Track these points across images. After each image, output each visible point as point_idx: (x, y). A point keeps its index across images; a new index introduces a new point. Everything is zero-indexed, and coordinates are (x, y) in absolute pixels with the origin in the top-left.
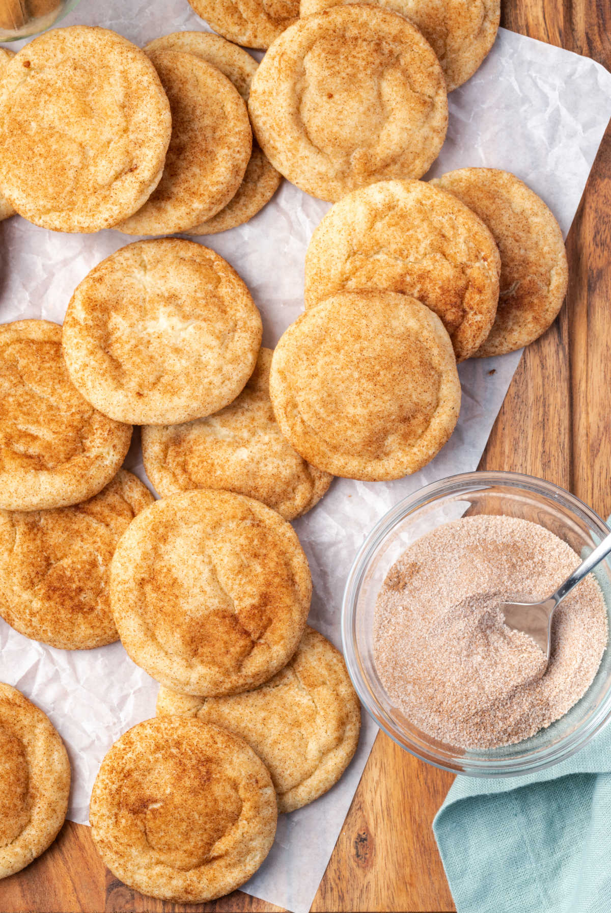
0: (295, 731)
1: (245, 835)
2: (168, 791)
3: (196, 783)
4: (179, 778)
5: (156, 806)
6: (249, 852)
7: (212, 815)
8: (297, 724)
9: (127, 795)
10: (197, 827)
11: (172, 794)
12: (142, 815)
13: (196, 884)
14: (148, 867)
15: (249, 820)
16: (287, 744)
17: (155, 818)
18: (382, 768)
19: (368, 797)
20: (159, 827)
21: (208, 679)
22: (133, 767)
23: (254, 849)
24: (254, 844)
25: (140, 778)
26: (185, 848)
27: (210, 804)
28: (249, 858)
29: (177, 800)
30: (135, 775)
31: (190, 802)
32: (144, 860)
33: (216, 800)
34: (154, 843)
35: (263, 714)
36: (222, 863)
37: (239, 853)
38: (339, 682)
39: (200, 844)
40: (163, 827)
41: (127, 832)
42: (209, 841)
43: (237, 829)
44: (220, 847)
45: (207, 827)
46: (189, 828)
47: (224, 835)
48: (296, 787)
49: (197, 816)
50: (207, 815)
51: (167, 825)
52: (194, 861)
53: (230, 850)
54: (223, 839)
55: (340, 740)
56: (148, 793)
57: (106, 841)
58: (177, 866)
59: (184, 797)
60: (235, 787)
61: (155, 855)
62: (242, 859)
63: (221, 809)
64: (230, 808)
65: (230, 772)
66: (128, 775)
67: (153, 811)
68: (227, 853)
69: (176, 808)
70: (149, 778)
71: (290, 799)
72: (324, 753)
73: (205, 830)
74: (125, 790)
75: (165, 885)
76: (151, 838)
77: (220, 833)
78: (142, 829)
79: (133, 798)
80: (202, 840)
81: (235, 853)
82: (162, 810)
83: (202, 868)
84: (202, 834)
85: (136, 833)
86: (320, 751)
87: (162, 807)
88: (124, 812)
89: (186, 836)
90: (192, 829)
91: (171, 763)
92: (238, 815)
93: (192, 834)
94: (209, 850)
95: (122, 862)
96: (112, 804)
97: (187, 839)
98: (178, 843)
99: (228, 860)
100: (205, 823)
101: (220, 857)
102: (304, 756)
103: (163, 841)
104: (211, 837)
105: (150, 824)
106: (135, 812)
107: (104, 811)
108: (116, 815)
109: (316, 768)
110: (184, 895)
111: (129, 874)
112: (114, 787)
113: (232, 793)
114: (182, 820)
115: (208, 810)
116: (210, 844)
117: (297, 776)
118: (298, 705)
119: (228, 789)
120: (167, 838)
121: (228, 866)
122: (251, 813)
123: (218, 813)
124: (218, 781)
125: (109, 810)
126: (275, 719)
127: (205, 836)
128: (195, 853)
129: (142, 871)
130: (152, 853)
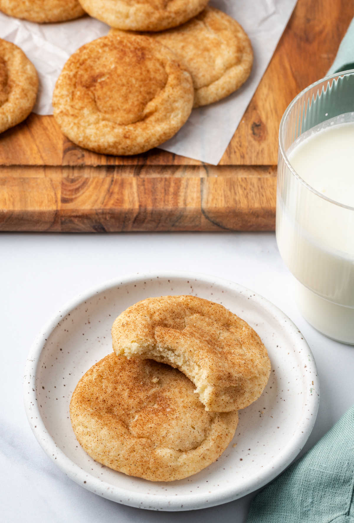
0: (206, 54)
1: (170, 96)
2: (113, 66)
3: (134, 60)
4: (121, 58)
5: (103, 79)
6: (173, 110)
7: (145, 80)
8: (207, 50)
9: (82, 76)
10: (134, 90)
11: (116, 68)
12: (92, 89)
13: (133, 132)
14: (97, 122)
15: (173, 87)
16: (201, 60)
17: (102, 87)
18: (270, 88)
19: (260, 104)
20: (105, 94)
21: (143, 11)
22: (86, 57)
23: (177, 108)
24: (177, 105)
25: (92, 63)
26: (124, 107)
27: (144, 73)
28: (173, 115)
29: (120, 71)
30: (89, 62)
31: (129, 71)
32: (93, 118)
33: (148, 71)
34: (100, 107)
35: (182, 44)
36: (152, 118)
37: (166, 109)
38: (236, 31)
39: (136, 103)
40: (109, 93)
41: (81, 98)
42: (143, 102)
43: (164, 92)
44: (151, 106)
45: (142, 89)
46: (128, 91)
47: (154, 98)
48: (207, 85)
49: (134, 81)
50: (142, 80)
51: (111, 91)
52: (132, 116)
53: (159, 106)
54: (154, 100)
55: (239, 61)
56: (97, 71)
57: (64, 111)
58: (118, 122)
59: (125, 68)
60: (163, 65)
61: (101, 115)
62: (168, 115)
63: (152, 77)
64: (159, 77)
65: (158, 56)
66: (83, 63)
67: (100, 83)
68: (156, 110)
69: (119, 76)
70: (98, 62)
71: (202, 92)
72: (228, 67)
73: (140, 92)
74: (81, 72)
75: (110, 132)
76: (99, 103)
77: (151, 96)
78: (93, 97)
79: (86, 77)
80: (138, 100)
81: (163, 109)
82: (108, 81)
83: (138, 124)
84: (138, 96)
85: (87, 98)
86: (224, 66)
87: (108, 78)
88: (79, 87)
89: (126, 98)
90: (130, 92)
91: (115, 52)
92: (165, 84)
93: (131, 96)
94: (143, 109)
95: (76, 121)
96: (70, 84)
97: (127, 100)
98: (119, 105)
99: (157, 115)
100: (140, 86)
101: (151, 114)
102: (213, 67)
103: (108, 104)
104: (144, 98)
105: (99, 93)
106: (88, 87)
107: (65, 92)
108: (73, 92)
109: (222, 75)
110: (124, 140)
111: (82, 129)
112: (72, 74)
113: (161, 68)
114: (123, 85)
115: (142, 77)
116: (144, 104)
117: (208, 77)
118: (208, 39)
119: (158, 65)
120: (111, 102)
121: (158, 121)
122: (175, 82)
123: (150, 79)
124: (150, 59)
125: (68, 90)
126: (191, 47)
127: (140, 97)
128: (132, 110)
129: (92, 126)
130: (99, 113)
